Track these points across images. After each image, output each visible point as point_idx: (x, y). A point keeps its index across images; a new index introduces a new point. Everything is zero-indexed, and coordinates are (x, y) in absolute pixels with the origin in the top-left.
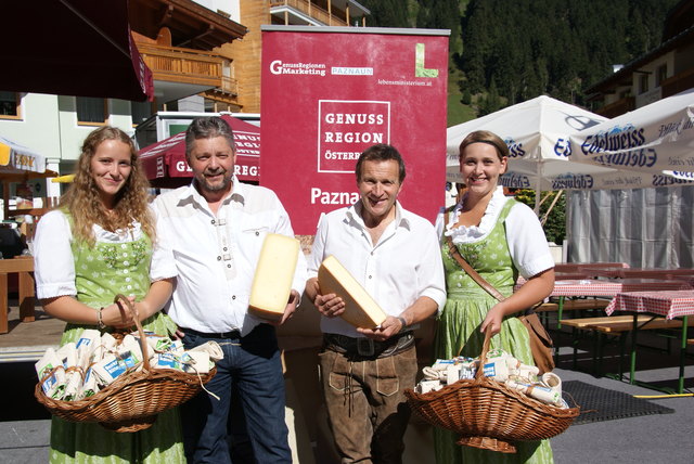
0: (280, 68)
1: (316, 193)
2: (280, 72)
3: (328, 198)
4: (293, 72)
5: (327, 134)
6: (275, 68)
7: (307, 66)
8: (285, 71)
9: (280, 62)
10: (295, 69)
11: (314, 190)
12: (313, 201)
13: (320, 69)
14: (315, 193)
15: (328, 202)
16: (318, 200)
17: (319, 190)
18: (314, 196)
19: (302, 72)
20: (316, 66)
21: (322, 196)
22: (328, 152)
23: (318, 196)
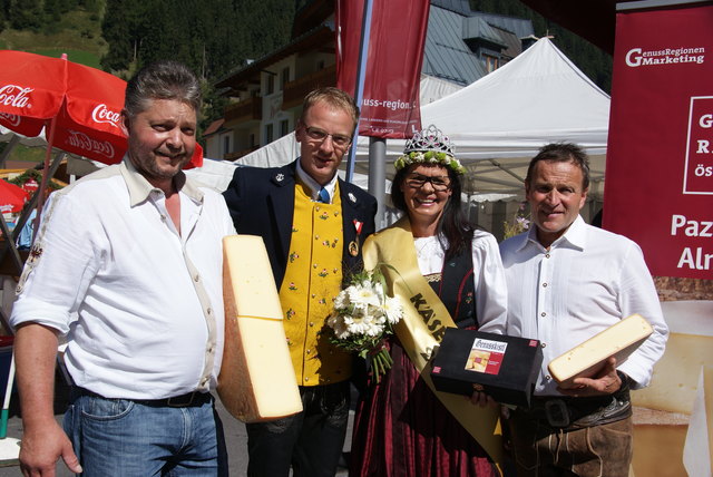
0: (639, 59)
1: (679, 221)
2: (638, 64)
3: (696, 228)
4: (657, 61)
5: (700, 142)
6: (633, 60)
7: (677, 53)
8: (646, 62)
9: (639, 51)
10: (659, 57)
11: (675, 217)
12: (674, 232)
13: (697, 55)
14: (677, 222)
15: (695, 234)
16: (681, 231)
17: (683, 218)
18: (675, 226)
19: (669, 61)
20: (691, 51)
21: (686, 226)
22: (700, 167)
23: (681, 225)
